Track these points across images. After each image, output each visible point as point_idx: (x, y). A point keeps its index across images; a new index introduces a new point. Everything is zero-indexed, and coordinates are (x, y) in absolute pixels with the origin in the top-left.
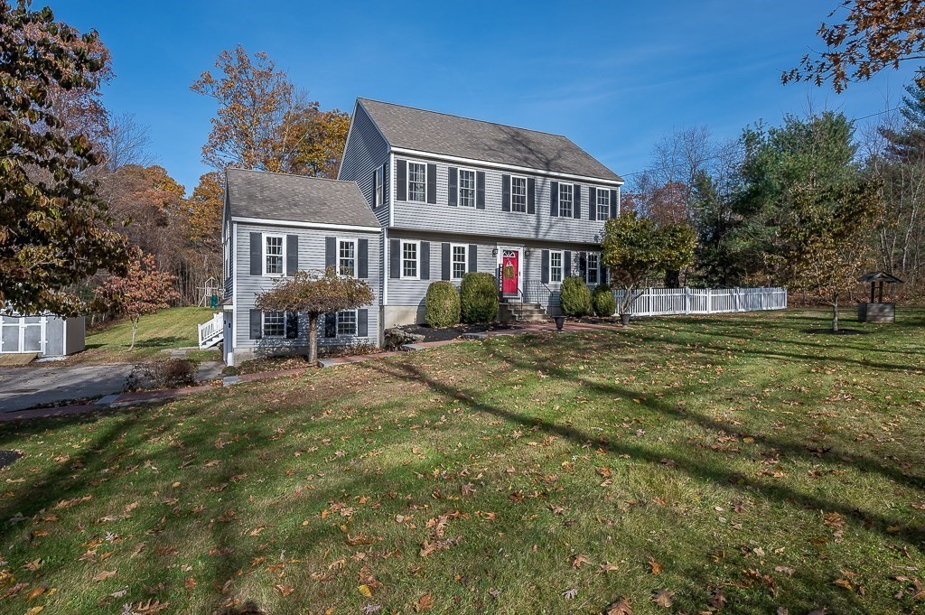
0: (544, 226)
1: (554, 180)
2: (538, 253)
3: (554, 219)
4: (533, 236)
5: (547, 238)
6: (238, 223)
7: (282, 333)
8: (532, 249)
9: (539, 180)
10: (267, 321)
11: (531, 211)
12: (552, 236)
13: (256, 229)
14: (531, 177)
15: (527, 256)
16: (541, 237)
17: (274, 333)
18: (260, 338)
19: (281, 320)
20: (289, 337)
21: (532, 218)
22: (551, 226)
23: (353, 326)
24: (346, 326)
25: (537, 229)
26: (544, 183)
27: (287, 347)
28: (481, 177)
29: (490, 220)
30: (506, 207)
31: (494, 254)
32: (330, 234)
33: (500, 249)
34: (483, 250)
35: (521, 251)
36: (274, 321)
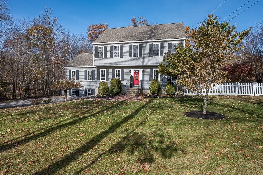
0: (146, 60)
1: (151, 43)
2: (148, 70)
3: (151, 58)
4: (141, 65)
5: (148, 65)
6: (67, 68)
7: (75, 94)
8: (145, 69)
9: (144, 44)
10: (72, 91)
11: (141, 55)
12: (150, 64)
13: (70, 69)
14: (141, 44)
15: (143, 72)
16: (145, 64)
17: (74, 94)
18: (71, 95)
19: (75, 91)
20: (77, 95)
21: (141, 59)
22: (149, 60)
23: (91, 93)
24: (90, 93)
25: (143, 62)
26: (146, 45)
27: (76, 98)
28: (121, 47)
29: (125, 61)
30: (130, 55)
31: (131, 72)
32: (86, 69)
33: (132, 70)
34: (126, 71)
35: (141, 70)
36: (74, 91)
